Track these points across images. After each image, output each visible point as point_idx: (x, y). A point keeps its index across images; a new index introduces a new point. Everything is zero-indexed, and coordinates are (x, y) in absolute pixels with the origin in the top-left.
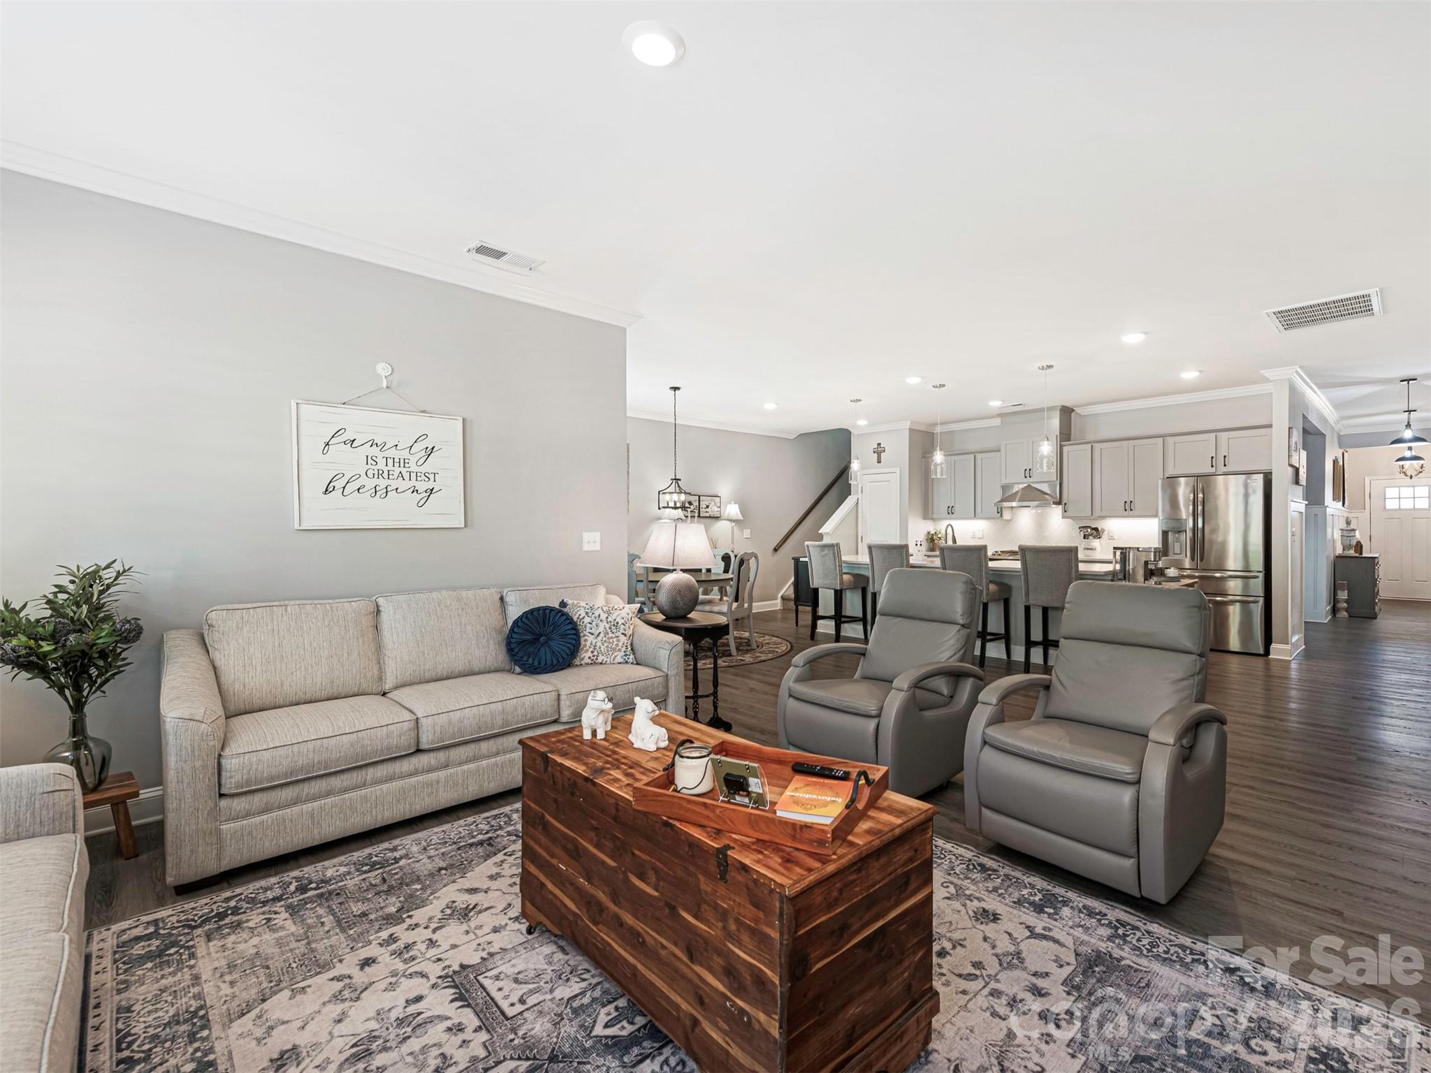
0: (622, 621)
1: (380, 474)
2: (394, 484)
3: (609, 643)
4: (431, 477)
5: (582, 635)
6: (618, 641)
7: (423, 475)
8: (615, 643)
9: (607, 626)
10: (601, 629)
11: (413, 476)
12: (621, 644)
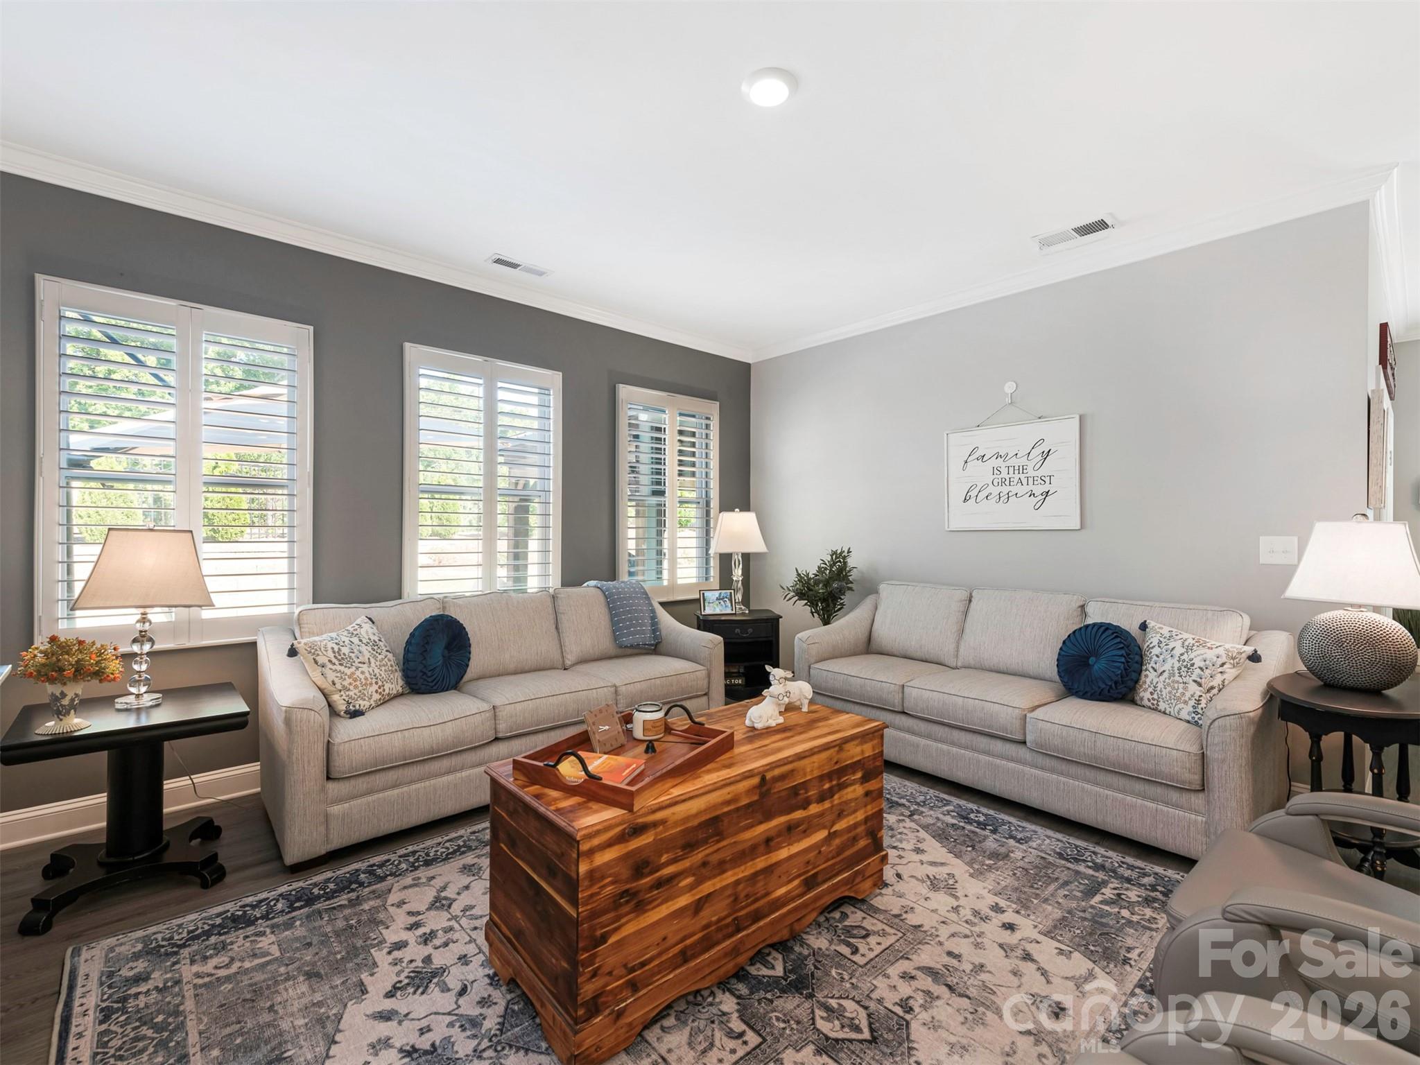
0: (1202, 664)
1: (1003, 482)
2: (1014, 489)
3: (1173, 688)
4: (1047, 480)
5: (1144, 668)
6: (1185, 689)
7: (1039, 479)
8: (1181, 690)
9: (1177, 665)
10: (1167, 667)
11: (1031, 480)
12: (1188, 695)
